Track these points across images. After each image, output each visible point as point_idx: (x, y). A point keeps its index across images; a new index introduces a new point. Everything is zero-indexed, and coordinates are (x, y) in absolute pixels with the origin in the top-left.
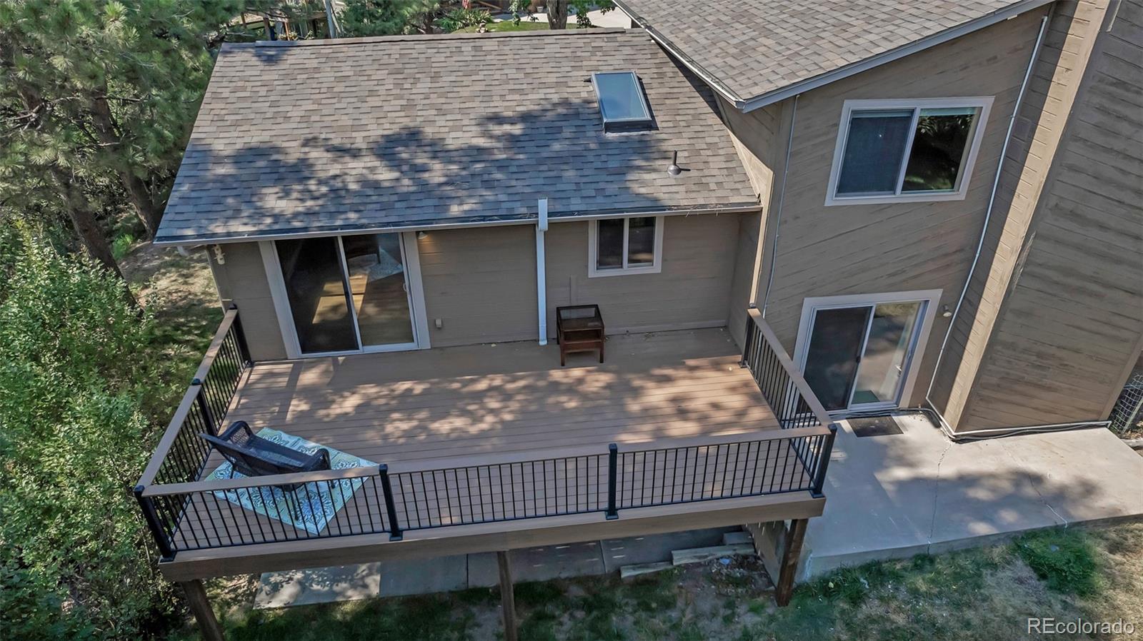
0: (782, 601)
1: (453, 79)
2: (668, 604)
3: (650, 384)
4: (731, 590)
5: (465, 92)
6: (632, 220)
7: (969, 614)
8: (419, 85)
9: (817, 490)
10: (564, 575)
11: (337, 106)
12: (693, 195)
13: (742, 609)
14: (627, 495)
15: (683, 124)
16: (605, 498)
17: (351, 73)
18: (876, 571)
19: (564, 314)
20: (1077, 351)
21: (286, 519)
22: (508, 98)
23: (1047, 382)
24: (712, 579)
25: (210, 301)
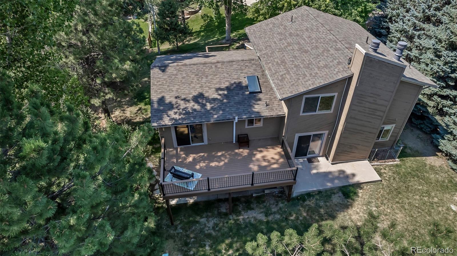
0: (288, 201)
1: (211, 77)
2: (264, 202)
3: (258, 152)
4: (278, 199)
5: (215, 82)
6: (256, 119)
7: (328, 204)
8: (203, 79)
9: (295, 179)
10: (240, 196)
11: (184, 87)
12: (270, 112)
13: (280, 203)
14: (256, 180)
15: (268, 91)
16: (251, 181)
17: (185, 76)
18: (309, 195)
19: (239, 136)
20: (359, 145)
21: (186, 187)
22: (226, 83)
23: (353, 151)
24: (274, 196)
25: (133, 119)
